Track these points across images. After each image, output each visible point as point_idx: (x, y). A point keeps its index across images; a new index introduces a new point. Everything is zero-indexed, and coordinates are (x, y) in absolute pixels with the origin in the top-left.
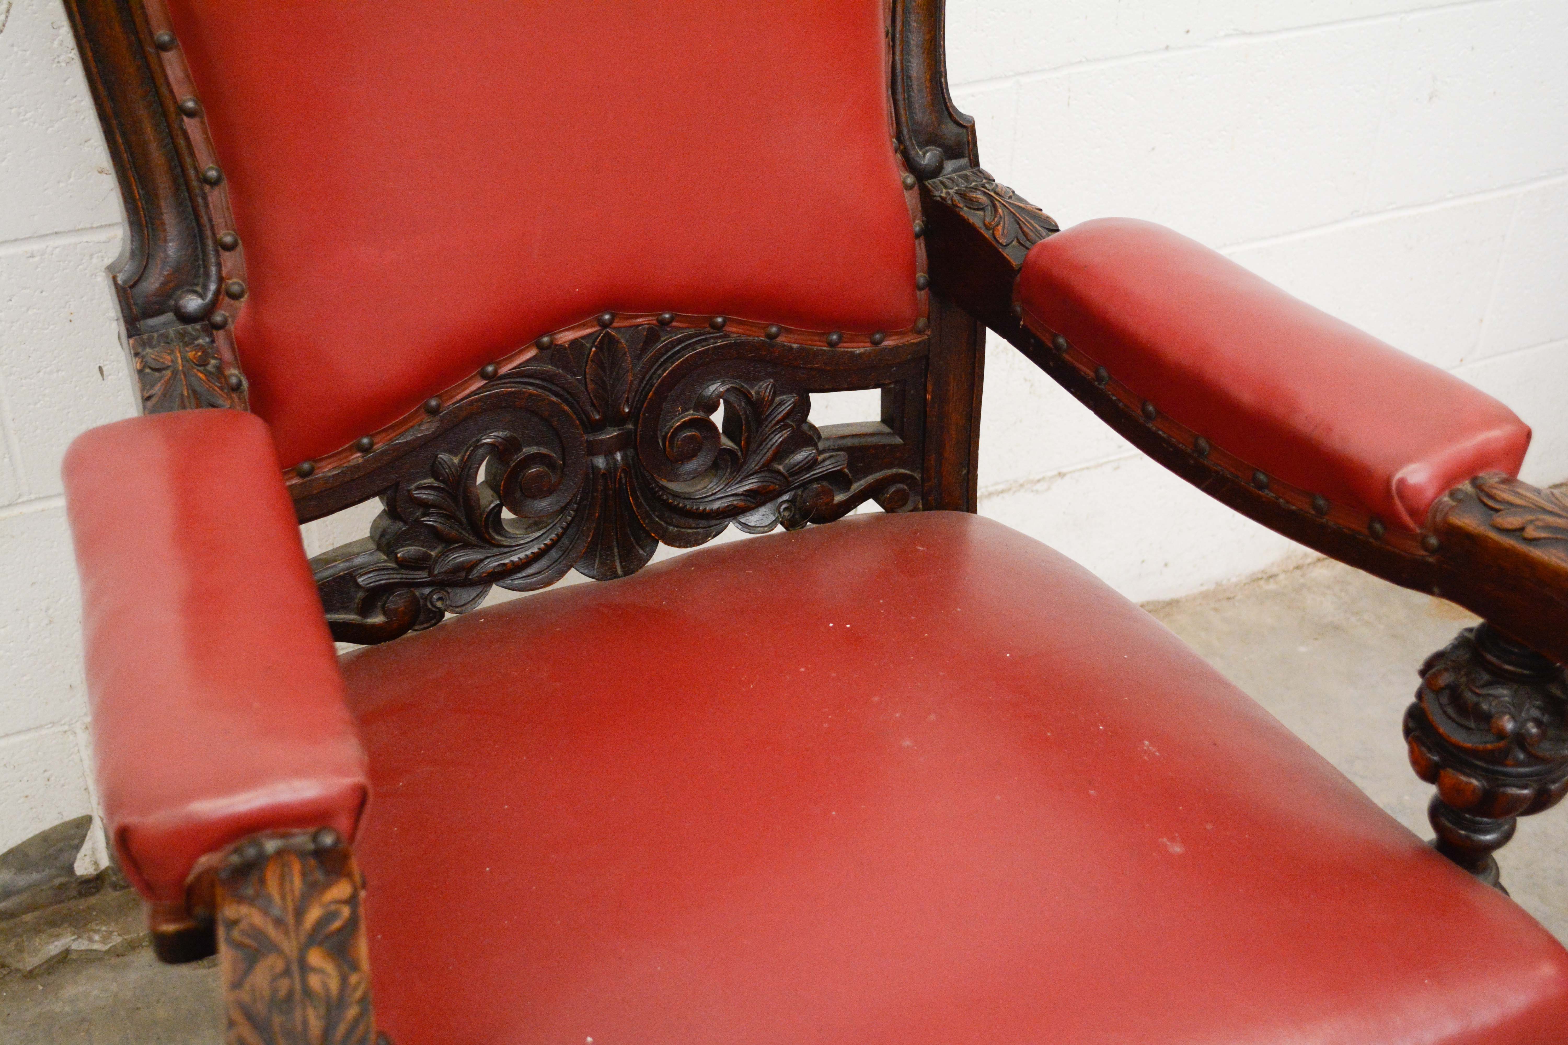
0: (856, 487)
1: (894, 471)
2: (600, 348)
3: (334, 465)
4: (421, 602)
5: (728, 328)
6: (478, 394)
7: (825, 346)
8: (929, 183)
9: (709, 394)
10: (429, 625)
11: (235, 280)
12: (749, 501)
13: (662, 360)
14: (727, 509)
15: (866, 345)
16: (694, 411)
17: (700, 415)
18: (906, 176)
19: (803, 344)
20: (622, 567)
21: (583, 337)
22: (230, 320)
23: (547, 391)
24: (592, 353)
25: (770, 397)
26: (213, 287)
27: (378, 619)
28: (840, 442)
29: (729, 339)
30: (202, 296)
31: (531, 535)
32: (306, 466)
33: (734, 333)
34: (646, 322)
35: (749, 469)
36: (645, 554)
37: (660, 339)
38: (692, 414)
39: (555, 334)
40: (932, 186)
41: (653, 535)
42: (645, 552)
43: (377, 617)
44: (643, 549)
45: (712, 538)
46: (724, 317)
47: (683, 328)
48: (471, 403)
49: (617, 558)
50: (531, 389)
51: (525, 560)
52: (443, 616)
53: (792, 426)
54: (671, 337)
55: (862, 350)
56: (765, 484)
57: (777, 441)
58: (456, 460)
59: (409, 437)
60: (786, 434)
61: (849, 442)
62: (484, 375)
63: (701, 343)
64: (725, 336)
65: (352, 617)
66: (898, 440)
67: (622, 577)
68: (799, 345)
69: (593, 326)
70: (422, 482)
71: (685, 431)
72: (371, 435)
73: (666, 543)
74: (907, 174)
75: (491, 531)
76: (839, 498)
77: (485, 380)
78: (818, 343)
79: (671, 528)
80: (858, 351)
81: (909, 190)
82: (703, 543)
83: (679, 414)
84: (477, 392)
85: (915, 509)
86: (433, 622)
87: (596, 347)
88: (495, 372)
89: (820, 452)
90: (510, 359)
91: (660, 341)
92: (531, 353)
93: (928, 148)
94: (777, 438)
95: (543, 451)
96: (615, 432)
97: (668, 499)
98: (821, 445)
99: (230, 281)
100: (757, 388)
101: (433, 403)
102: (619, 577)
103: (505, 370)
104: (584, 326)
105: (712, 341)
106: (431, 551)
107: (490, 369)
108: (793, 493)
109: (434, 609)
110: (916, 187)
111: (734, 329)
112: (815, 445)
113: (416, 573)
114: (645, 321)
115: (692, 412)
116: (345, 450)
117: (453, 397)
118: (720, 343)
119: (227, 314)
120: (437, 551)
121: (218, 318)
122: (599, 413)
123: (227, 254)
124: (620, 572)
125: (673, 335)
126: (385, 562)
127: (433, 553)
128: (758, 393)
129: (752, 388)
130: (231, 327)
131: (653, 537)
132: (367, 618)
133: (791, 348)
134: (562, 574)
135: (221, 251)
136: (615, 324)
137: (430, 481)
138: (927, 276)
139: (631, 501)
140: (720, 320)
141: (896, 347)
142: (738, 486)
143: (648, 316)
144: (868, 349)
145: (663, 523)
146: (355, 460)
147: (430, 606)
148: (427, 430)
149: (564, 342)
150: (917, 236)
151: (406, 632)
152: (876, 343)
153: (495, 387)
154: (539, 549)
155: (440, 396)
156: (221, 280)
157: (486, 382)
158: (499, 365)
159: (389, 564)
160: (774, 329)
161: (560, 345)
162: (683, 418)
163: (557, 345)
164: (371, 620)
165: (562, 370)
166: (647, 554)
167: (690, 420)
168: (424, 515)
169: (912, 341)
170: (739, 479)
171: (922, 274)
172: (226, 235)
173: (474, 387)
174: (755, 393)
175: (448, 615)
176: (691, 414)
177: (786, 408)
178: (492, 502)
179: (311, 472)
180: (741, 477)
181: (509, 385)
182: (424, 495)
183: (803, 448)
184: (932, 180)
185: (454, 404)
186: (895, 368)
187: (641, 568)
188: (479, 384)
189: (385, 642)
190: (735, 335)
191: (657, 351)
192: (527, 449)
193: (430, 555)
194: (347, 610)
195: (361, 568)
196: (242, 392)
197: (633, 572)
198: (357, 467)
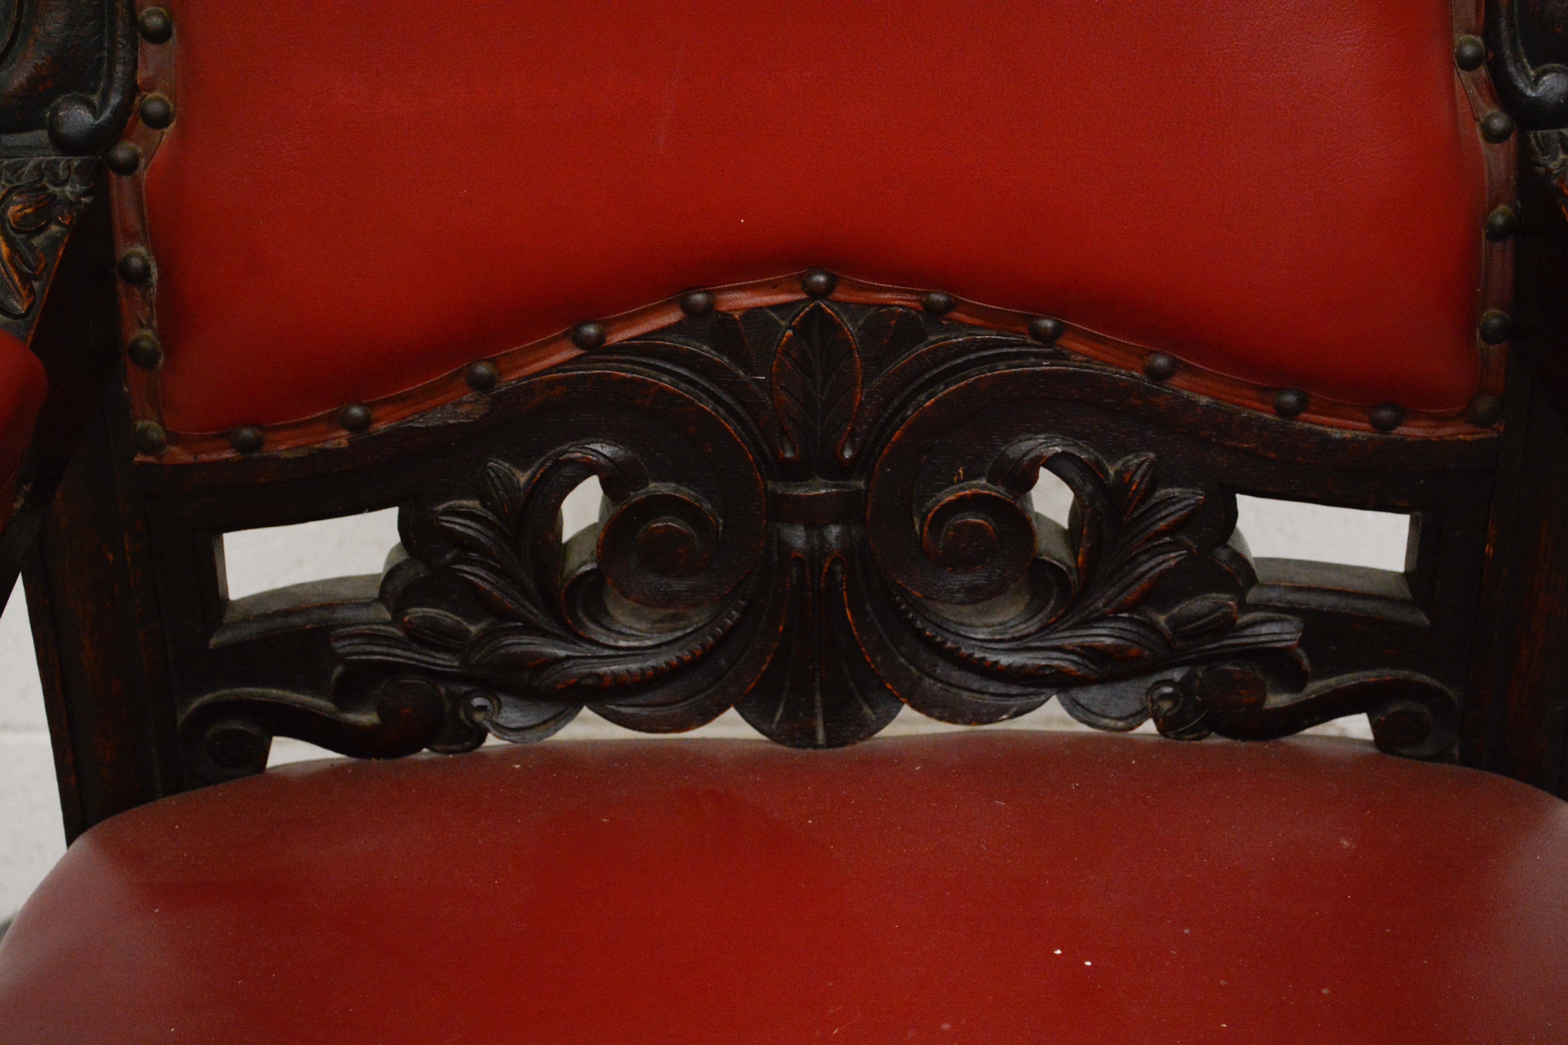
0: (1314, 688)
1: (1404, 673)
2: (802, 331)
3: (300, 441)
4: (448, 706)
5: (1068, 343)
6: (565, 371)
7: (1267, 412)
8: (1536, 137)
9: (1018, 455)
10: (459, 747)
11: (158, 94)
12: (1087, 667)
13: (927, 377)
14: (1041, 672)
15: (1364, 425)
16: (988, 481)
17: (998, 491)
18: (1492, 115)
19: (1219, 399)
20: (826, 729)
21: (774, 307)
22: (143, 161)
23: (699, 390)
24: (784, 339)
25: (1143, 486)
26: (115, 100)
27: (368, 718)
28: (1291, 597)
29: (1066, 362)
30: (95, 112)
31: (655, 635)
32: (248, 433)
33: (1079, 353)
34: (897, 302)
35: (1092, 608)
36: (874, 717)
37: (925, 339)
38: (984, 487)
39: (721, 291)
40: (1538, 144)
41: (889, 686)
42: (875, 713)
43: (365, 713)
44: (872, 707)
45: (1010, 718)
46: (1060, 323)
47: (976, 327)
48: (550, 384)
49: (819, 711)
50: (665, 381)
51: (638, 678)
52: (483, 739)
53: (1188, 548)
54: (946, 339)
55: (1348, 434)
56: (1120, 642)
57: (1152, 569)
58: (523, 478)
59: (434, 420)
60: (1172, 558)
61: (1313, 601)
62: (579, 341)
63: (1010, 359)
64: (1058, 356)
65: (323, 704)
66: (1423, 619)
67: (822, 747)
68: (1211, 400)
69: (791, 292)
70: (458, 503)
71: (966, 514)
72: (366, 405)
73: (914, 706)
74: (1495, 110)
75: (580, 614)
76: (1277, 700)
77: (582, 348)
78: (1255, 404)
79: (928, 681)
80: (1336, 434)
81: (1494, 142)
82: (990, 722)
83: (959, 481)
84: (566, 367)
85: (1438, 757)
86: (468, 744)
87: (794, 328)
88: (601, 338)
89: (1245, 608)
90: (630, 320)
91: (925, 342)
92: (673, 317)
93: (1549, 66)
94: (1153, 563)
95: (685, 493)
96: (826, 486)
97: (924, 629)
98: (1252, 595)
99: (150, 95)
100: (1119, 464)
101: (482, 369)
102: (816, 747)
103: (617, 337)
104: (774, 287)
105: (1032, 360)
106: (471, 623)
107: (591, 330)
108: (1186, 669)
109: (468, 723)
110: (1512, 139)
111: (1081, 347)
112: (1240, 593)
113: (441, 656)
114: (895, 300)
115: (983, 481)
116: (318, 420)
117: (522, 366)
118: (1046, 366)
119: (140, 150)
120: (482, 625)
121: (122, 153)
122: (794, 450)
123: (151, 48)
124: (821, 735)
125: (954, 335)
126: (386, 623)
127: (473, 629)
128: (1118, 473)
129: (1113, 461)
130: (143, 172)
131: (890, 691)
132: (348, 712)
133: (1196, 404)
134: (707, 716)
135: (142, 41)
136: (838, 295)
137: (472, 504)
138: (1507, 317)
139: (850, 617)
140: (1048, 324)
141: (1425, 443)
142: (1067, 634)
143: (906, 292)
144: (1363, 434)
145: (913, 669)
146: (336, 442)
147: (462, 716)
148: (467, 415)
149: (735, 310)
150: (1496, 235)
151: (418, 750)
152: (1382, 427)
153: (599, 365)
154: (667, 663)
155: (493, 361)
156: (132, 90)
157: (582, 352)
158: (607, 326)
159: (392, 629)
160: (1161, 361)
161: (725, 314)
162: (963, 489)
163: (720, 312)
164: (353, 717)
165: (729, 358)
166: (878, 719)
167: (974, 495)
168: (458, 560)
169: (1461, 437)
170: (1071, 623)
171: (1498, 311)
172: (151, 14)
173: (558, 358)
174: (1116, 472)
175: (492, 741)
176: (981, 485)
177: (1176, 511)
178: (585, 563)
179: (257, 444)
180: (1075, 620)
181: (626, 366)
182: (458, 525)
183: (1211, 592)
184: (1545, 132)
185: (520, 379)
186: (1422, 482)
187: (861, 740)
188: (569, 353)
189: (378, 758)
190: (1079, 358)
191: (914, 358)
192: (658, 484)
193: (468, 632)
194: (317, 692)
195: (344, 626)
196: (148, 287)
197: (843, 744)
198: (337, 453)
